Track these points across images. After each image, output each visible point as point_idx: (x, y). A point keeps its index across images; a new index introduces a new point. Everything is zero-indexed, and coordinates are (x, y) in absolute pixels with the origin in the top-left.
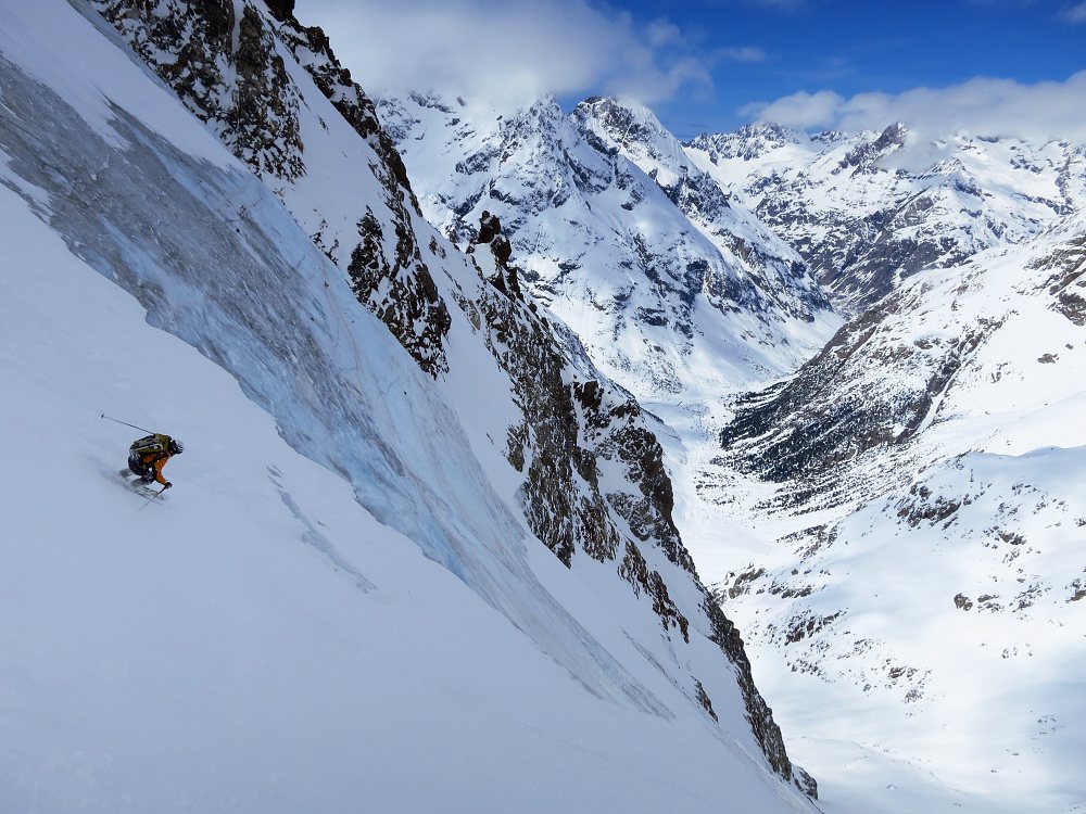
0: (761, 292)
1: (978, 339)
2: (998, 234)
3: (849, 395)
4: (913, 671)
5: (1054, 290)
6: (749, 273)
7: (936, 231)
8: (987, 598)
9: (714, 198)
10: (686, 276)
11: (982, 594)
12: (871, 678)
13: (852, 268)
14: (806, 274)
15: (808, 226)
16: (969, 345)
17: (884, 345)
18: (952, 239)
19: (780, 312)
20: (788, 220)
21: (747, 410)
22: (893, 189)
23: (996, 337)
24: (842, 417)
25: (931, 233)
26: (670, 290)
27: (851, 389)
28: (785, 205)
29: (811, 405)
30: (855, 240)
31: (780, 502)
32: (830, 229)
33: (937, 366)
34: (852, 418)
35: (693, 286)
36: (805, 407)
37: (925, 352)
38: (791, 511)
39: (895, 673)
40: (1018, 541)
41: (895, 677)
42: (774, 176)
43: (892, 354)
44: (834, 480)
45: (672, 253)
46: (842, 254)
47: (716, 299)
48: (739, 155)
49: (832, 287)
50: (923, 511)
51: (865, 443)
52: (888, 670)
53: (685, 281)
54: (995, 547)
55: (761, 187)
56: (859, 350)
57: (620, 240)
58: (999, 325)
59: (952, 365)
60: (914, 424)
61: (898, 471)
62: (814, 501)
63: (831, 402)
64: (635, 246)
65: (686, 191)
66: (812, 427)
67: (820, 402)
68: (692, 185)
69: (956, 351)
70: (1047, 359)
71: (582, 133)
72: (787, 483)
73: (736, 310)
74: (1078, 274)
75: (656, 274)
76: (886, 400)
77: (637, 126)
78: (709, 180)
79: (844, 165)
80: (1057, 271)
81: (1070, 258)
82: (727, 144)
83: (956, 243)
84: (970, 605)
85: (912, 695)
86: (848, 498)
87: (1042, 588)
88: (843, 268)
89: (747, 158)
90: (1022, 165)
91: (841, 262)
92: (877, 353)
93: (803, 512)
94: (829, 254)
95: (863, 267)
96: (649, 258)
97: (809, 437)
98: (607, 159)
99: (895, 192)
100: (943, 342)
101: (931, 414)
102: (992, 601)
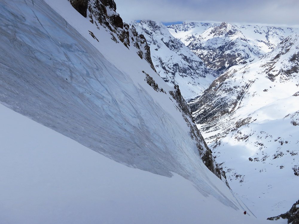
0: (192, 70)
1: (249, 86)
2: (251, 51)
3: (218, 101)
4: (241, 176)
5: (267, 73)
6: (188, 65)
7: (236, 51)
8: (256, 158)
9: (178, 45)
10: (173, 68)
11: (255, 158)
12: (232, 178)
13: (214, 62)
14: (203, 65)
15: (202, 50)
16: (247, 87)
17: (226, 87)
18: (240, 54)
19: (197, 76)
20: (197, 48)
21: (191, 104)
22: (224, 40)
23: (253, 85)
24: (216, 106)
25: (234, 52)
26: (169, 72)
27: (218, 99)
28: (196, 44)
29: (208, 103)
30: (215, 54)
31: (202, 130)
32: (208, 51)
33: (239, 93)
34: (219, 107)
35: (175, 71)
36: (206, 104)
37: (236, 89)
38: (205, 132)
39: (237, 176)
40: (262, 145)
41: (237, 177)
42: (192, 36)
43: (228, 90)
44: (215, 123)
45: (169, 62)
46: (211, 58)
47: (181, 74)
48: (183, 30)
49: (209, 67)
50: (241, 138)
51: (222, 113)
52: (235, 176)
53: (173, 69)
54: (257, 146)
55: (189, 39)
56: (219, 88)
57: (155, 59)
58: (253, 82)
59: (243, 92)
60: (234, 108)
61: (231, 121)
62: (211, 129)
63: (213, 103)
64: (159, 61)
65: (171, 44)
66: (208, 109)
67: (210, 103)
68: (172, 42)
69: (243, 89)
70: (265, 90)
71: (143, 29)
72: (203, 124)
73: (186, 76)
74: (272, 69)
75: (165, 68)
76: (227, 102)
77: (157, 26)
78: (177, 40)
79: (211, 33)
80: (267, 68)
81: (270, 64)
82: (179, 27)
83: (241, 55)
84: (252, 160)
85: (241, 181)
86: (219, 128)
87: (268, 156)
88: (212, 61)
89: (185, 31)
90: (257, 32)
91: (211, 60)
92: (224, 89)
93: (208, 132)
94: (208, 58)
95: (217, 61)
96: (163, 64)
97: (208, 112)
98: (150, 36)
99: (225, 41)
100: (240, 87)
101: (238, 106)
102: (257, 159)
